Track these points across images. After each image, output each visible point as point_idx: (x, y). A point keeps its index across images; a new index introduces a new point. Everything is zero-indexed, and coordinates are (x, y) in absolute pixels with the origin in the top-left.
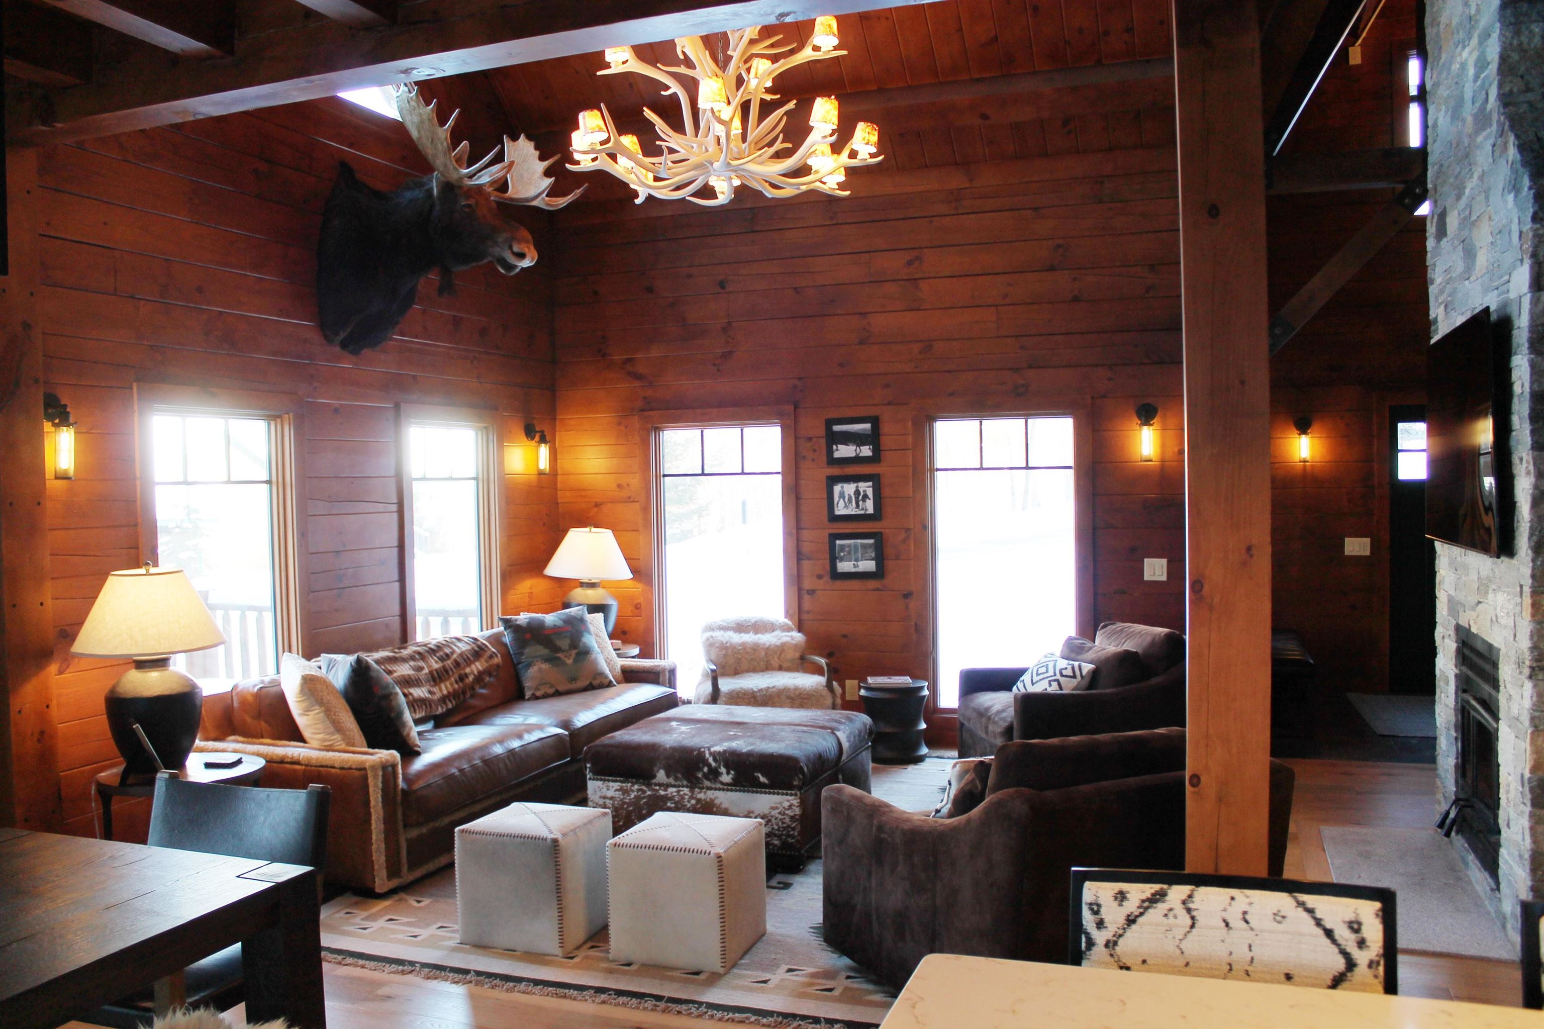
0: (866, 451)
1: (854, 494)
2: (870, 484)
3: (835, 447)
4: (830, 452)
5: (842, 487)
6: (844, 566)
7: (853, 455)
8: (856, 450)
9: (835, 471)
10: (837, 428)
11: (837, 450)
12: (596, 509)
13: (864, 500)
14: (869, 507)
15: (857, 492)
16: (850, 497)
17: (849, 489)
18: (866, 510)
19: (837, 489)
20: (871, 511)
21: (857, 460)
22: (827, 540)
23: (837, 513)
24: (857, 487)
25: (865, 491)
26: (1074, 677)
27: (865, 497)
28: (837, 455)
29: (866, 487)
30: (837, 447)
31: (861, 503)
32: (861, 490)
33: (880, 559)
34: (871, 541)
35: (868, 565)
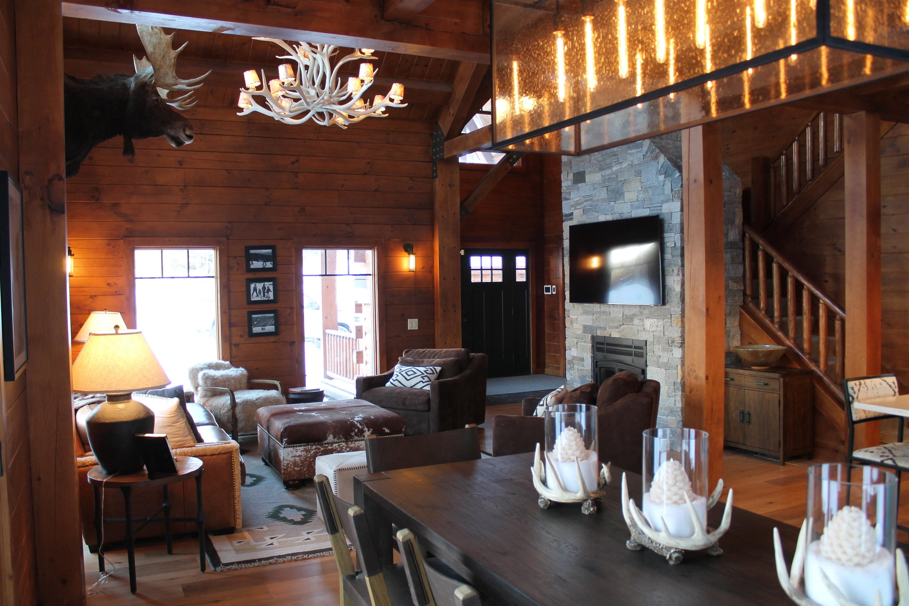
0: (269, 265)
1: (262, 289)
2: (272, 283)
3: (251, 262)
4: (248, 265)
5: (255, 285)
6: (256, 330)
7: (262, 267)
8: (263, 264)
9: (251, 276)
10: (252, 251)
11: (252, 264)
12: (90, 300)
13: (268, 292)
14: (271, 296)
15: (264, 288)
16: (260, 290)
17: (260, 286)
18: (269, 298)
19: (252, 286)
20: (272, 298)
21: (264, 270)
22: (246, 315)
23: (252, 299)
24: (264, 285)
25: (268, 287)
26: (433, 373)
27: (269, 290)
28: (252, 267)
29: (269, 285)
30: (252, 262)
31: (266, 294)
32: (266, 286)
33: (277, 325)
34: (272, 315)
35: (270, 328)
